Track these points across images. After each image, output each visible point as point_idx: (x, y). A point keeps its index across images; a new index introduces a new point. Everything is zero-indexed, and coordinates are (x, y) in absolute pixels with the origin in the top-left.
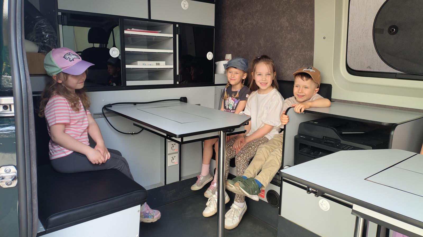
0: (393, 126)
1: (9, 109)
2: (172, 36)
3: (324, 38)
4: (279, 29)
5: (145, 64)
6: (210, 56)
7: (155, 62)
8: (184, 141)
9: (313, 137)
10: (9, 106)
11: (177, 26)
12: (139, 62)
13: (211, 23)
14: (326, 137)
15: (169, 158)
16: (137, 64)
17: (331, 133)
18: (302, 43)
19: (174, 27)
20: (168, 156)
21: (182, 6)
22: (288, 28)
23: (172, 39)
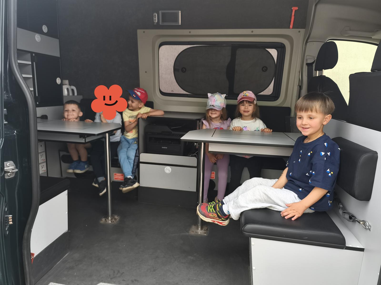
2: (30, 63)
3: (146, 72)
6: (58, 81)
8: (87, 141)
9: (156, 133)
11: (34, 55)
13: (57, 54)
14: (163, 131)
17: (166, 129)
19: (32, 56)
20: (39, 165)
21: (36, 39)
23: (31, 66)
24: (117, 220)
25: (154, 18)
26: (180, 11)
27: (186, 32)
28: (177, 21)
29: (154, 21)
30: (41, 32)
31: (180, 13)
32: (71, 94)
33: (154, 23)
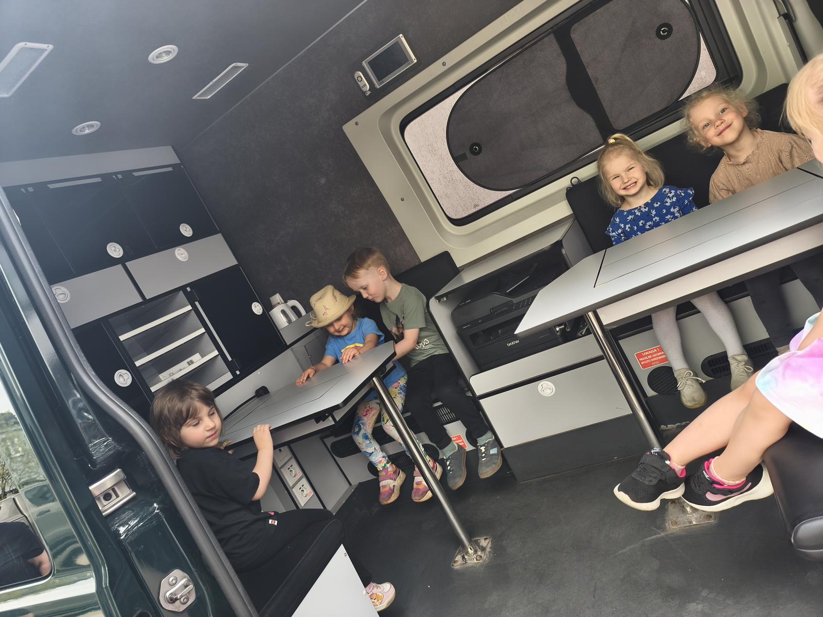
0: (558, 244)
1: (114, 496)
2: (189, 308)
3: (402, 200)
4: (333, 220)
5: (173, 373)
6: (257, 308)
7: (184, 364)
9: (480, 319)
10: (111, 492)
11: (189, 289)
12: (161, 376)
13: (231, 261)
14: (493, 309)
15: (296, 492)
16: (160, 381)
17: (497, 299)
18: (377, 221)
19: (186, 293)
20: (292, 491)
21: (179, 257)
22: (346, 212)
23: (193, 312)
24: (488, 550)
25: (361, 84)
26: (401, 35)
27: (436, 69)
28: (406, 59)
29: (364, 89)
30: (182, 241)
31: (403, 39)
32: (293, 318)
33: (364, 93)
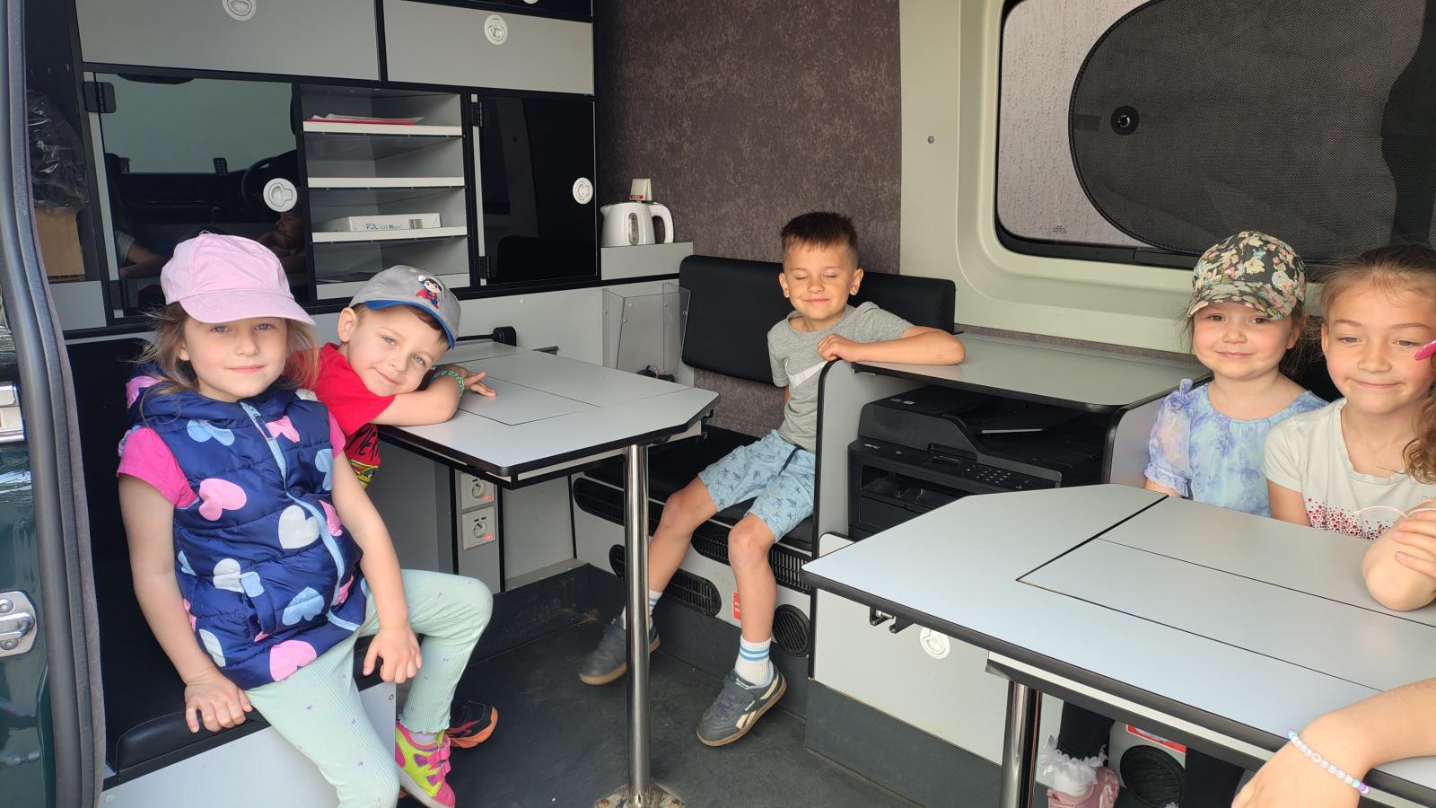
0: (1114, 415)
2: (458, 131)
3: (930, 140)
5: (374, 226)
6: (583, 191)
7: (406, 219)
8: (519, 479)
9: (901, 447)
11: (474, 98)
12: (354, 221)
13: (587, 87)
14: (936, 445)
17: (949, 434)
19: (465, 103)
20: (461, 517)
21: (488, 33)
23: (460, 142)
32: (645, 238)
